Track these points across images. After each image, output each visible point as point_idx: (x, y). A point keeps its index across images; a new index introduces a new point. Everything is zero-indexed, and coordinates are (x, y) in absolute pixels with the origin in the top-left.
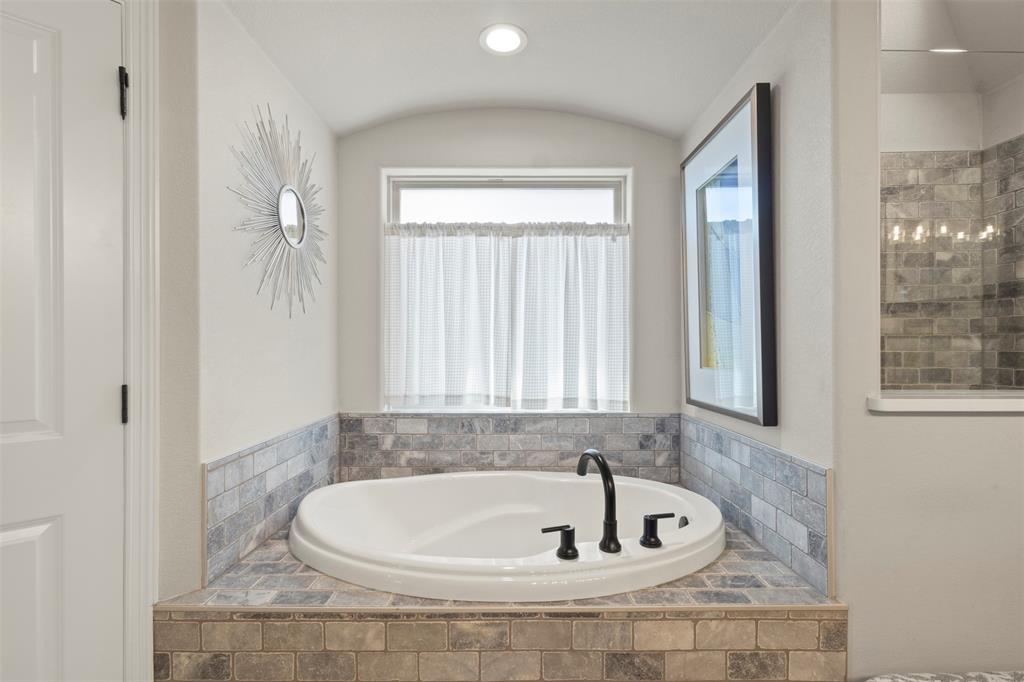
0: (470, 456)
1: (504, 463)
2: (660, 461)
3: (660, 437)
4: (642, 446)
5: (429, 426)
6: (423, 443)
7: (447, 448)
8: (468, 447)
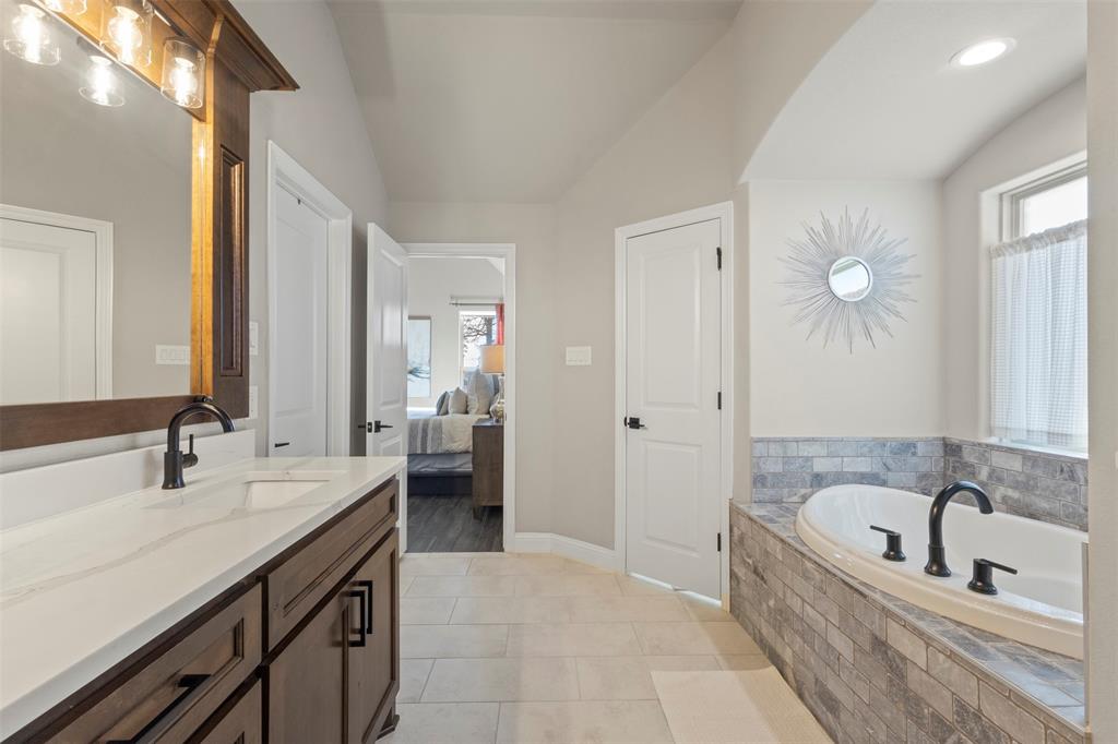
0: (1071, 510)
5: (1024, 464)
6: (1017, 482)
7: (1043, 493)
8: (1069, 499)
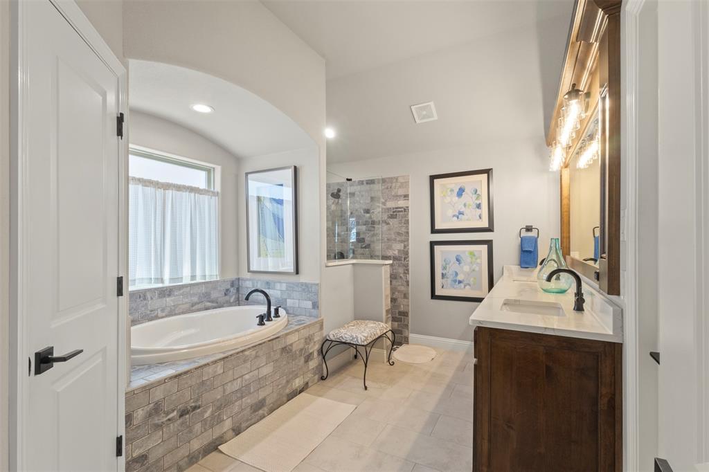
1: (164, 314)
2: (232, 300)
3: (232, 289)
4: (226, 294)
8: (143, 309)
